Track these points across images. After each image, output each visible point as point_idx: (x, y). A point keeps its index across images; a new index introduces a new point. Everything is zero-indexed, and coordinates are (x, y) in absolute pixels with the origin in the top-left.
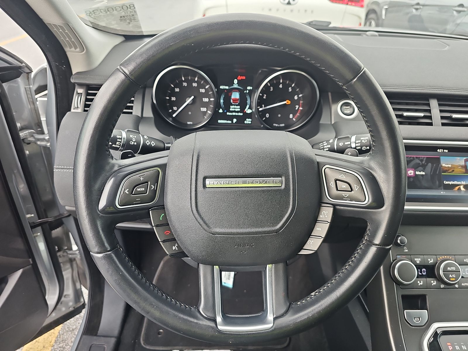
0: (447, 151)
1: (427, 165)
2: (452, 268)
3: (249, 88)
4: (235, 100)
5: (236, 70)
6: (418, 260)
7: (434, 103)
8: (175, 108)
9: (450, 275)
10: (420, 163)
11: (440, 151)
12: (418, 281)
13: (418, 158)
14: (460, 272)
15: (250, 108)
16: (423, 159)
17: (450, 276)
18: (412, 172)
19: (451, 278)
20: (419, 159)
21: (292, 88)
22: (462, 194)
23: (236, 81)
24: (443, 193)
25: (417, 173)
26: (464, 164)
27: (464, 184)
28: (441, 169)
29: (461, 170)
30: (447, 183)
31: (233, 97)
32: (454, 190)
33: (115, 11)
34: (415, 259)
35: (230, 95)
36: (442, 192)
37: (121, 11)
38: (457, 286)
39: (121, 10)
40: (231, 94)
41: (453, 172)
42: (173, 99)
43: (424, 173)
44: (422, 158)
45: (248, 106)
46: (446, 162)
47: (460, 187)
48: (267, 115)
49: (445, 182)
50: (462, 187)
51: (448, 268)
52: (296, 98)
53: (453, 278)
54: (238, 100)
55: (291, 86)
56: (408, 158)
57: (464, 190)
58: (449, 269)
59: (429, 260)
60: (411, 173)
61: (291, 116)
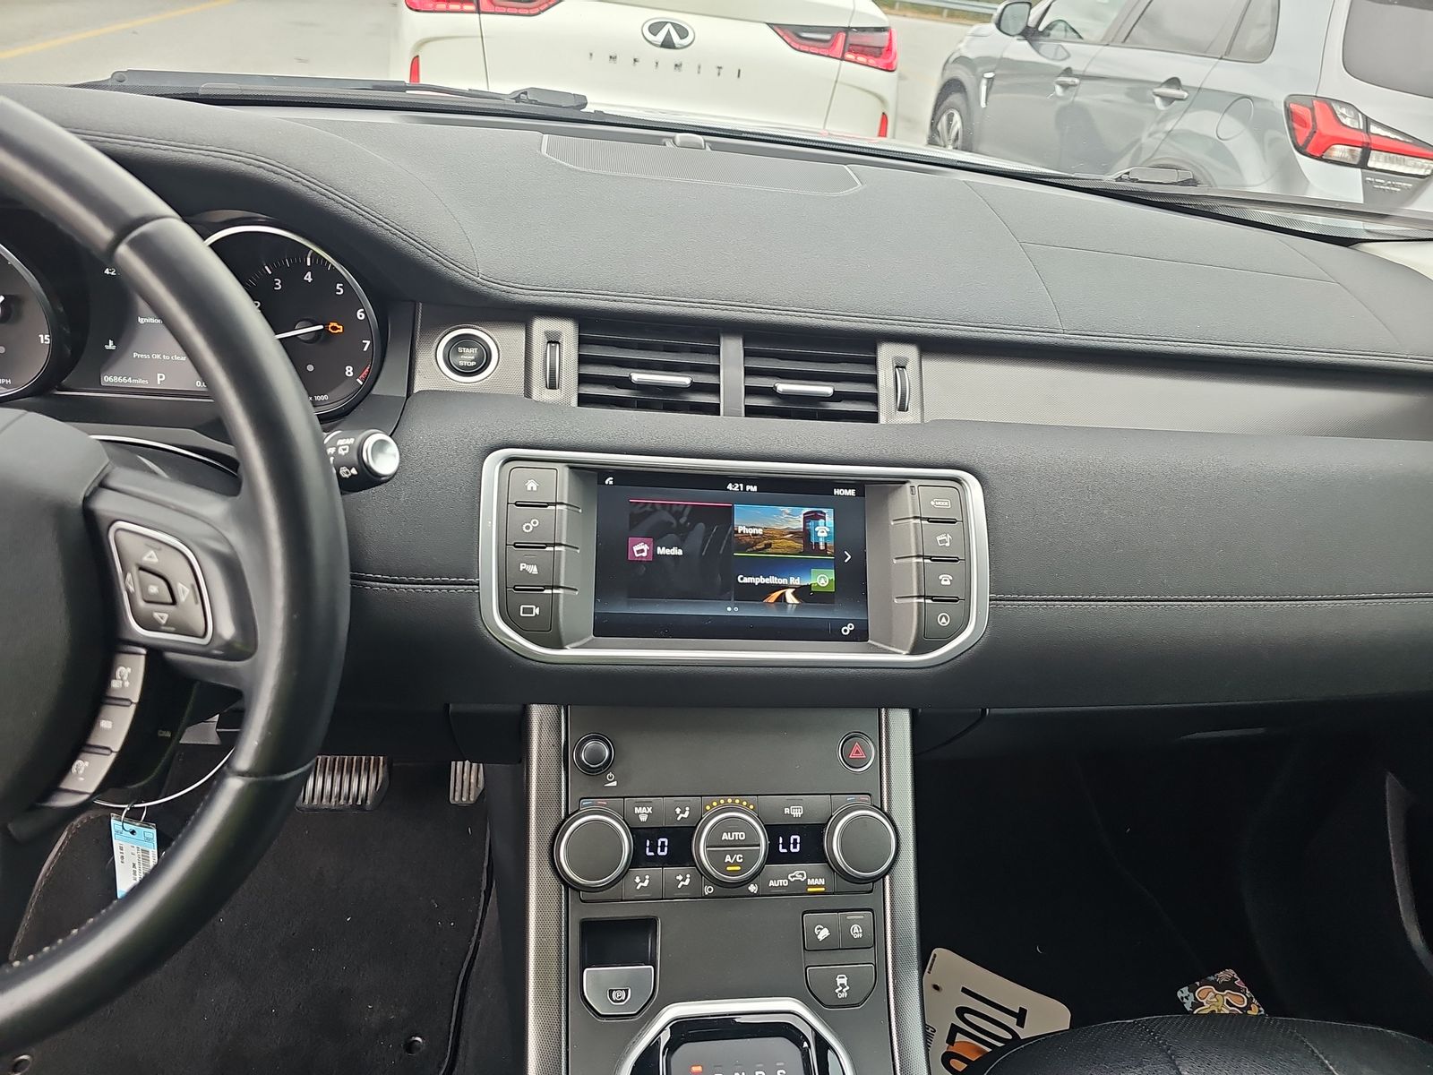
0: (754, 489)
1: (692, 528)
2: (737, 834)
6: (643, 814)
7: (732, 349)
9: (728, 856)
10: (674, 522)
11: (736, 489)
12: (637, 878)
13: (668, 508)
14: (759, 845)
16: (684, 509)
17: (728, 858)
18: (646, 547)
19: (729, 864)
20: (670, 512)
22: (790, 613)
24: (731, 610)
25: (661, 551)
26: (802, 526)
27: (798, 583)
28: (734, 541)
29: (791, 543)
30: (746, 580)
32: (765, 601)
34: (636, 809)
36: (729, 609)
38: (753, 888)
41: (770, 550)
43: (680, 552)
44: (681, 509)
46: (750, 521)
47: (784, 594)
49: (742, 579)
50: (789, 593)
51: (725, 834)
53: (736, 864)
56: (640, 506)
57: (796, 602)
58: (725, 836)
59: (678, 810)
60: (642, 551)
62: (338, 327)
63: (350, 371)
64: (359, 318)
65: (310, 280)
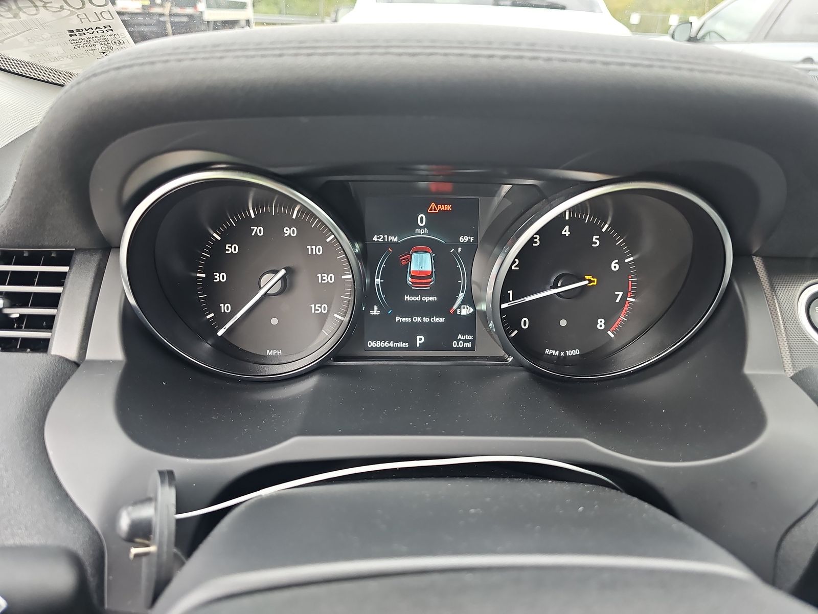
3: (463, 239)
4: (420, 276)
5: (422, 184)
8: (225, 308)
15: (470, 300)
21: (603, 237)
23: (422, 219)
31: (414, 267)
33: (41, 9)
35: (404, 262)
37: (65, 13)
39: (62, 8)
40: (409, 260)
42: (220, 277)
45: (461, 296)
48: (525, 323)
52: (615, 266)
54: (431, 276)
55: (599, 232)
61: (601, 324)
62: (592, 279)
63: (602, 324)
64: (613, 269)
65: (567, 234)
